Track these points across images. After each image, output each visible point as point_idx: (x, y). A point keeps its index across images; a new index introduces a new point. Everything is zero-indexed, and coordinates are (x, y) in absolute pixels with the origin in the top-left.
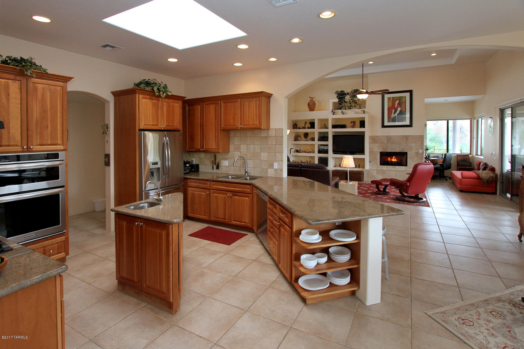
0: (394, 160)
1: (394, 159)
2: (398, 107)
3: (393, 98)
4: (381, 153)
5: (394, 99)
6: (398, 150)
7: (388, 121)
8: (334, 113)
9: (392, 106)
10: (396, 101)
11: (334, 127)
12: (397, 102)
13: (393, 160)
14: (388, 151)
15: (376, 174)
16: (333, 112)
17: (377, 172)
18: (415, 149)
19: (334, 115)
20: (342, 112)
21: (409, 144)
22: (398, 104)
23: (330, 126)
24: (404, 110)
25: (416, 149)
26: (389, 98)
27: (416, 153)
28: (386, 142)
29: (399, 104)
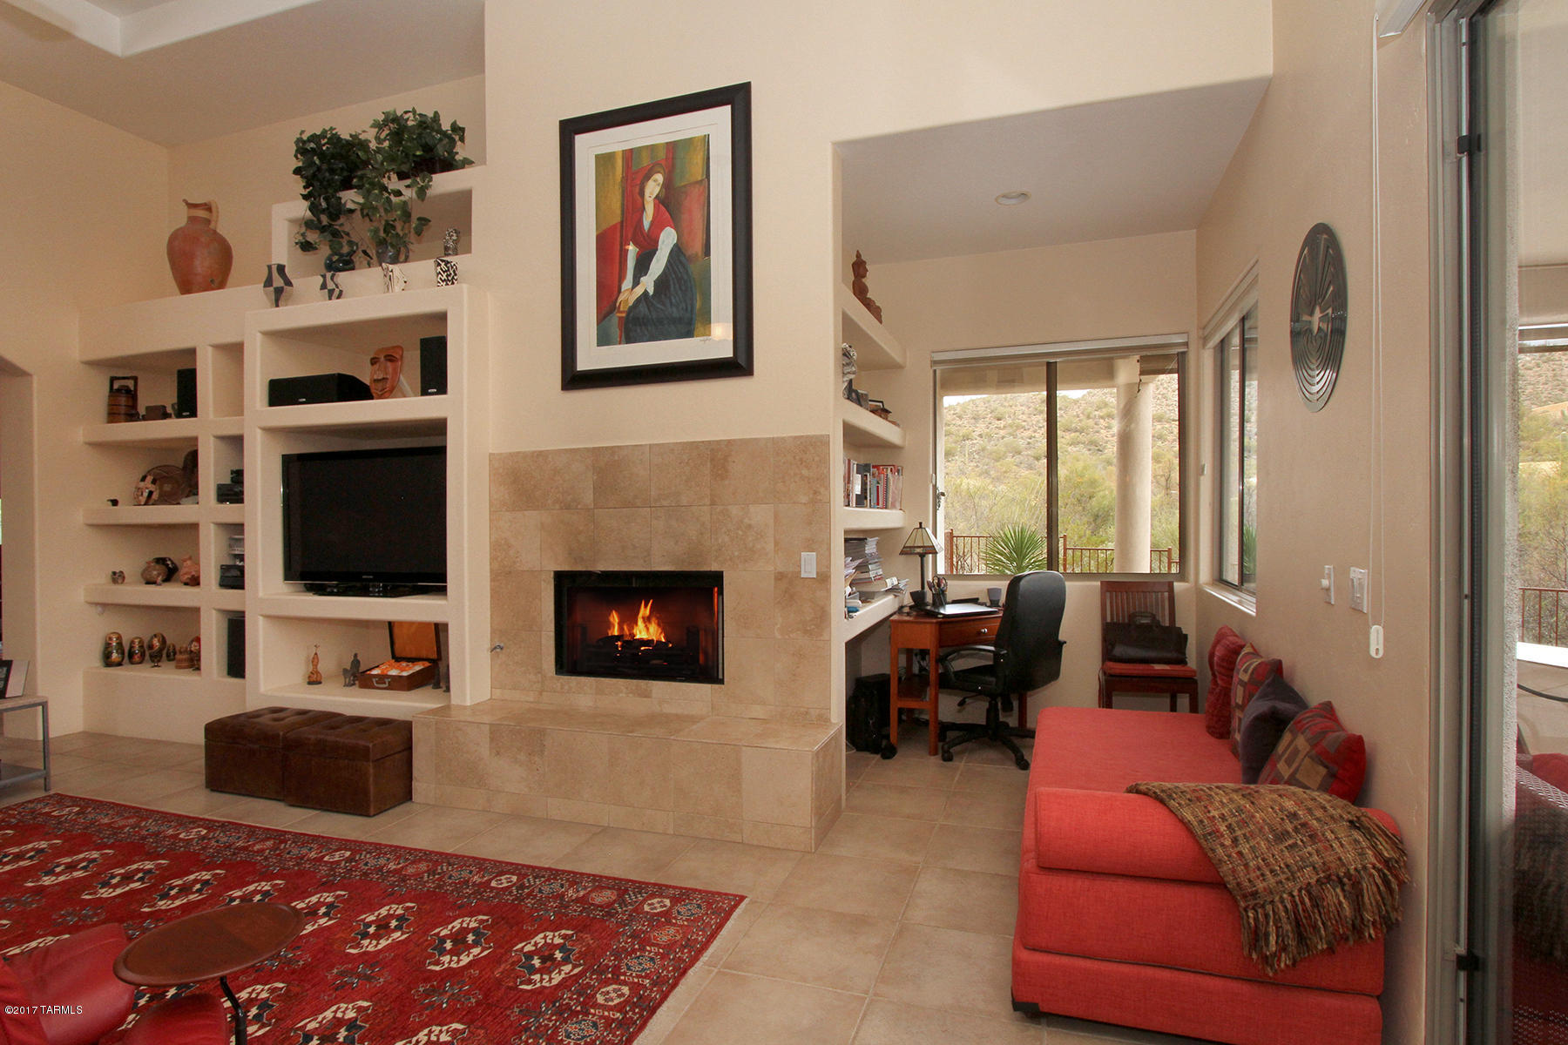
0: (646, 631)
1: (647, 620)
2: (658, 225)
3: (629, 155)
4: (560, 577)
5: (634, 169)
6: (660, 562)
7: (604, 339)
8: (278, 297)
9: (622, 222)
10: (648, 177)
11: (282, 392)
12: (653, 188)
13: (641, 632)
14: (601, 567)
15: (485, 750)
16: (272, 289)
17: (492, 740)
18: (770, 546)
19: (277, 306)
20: (324, 286)
21: (735, 511)
22: (661, 201)
23: (256, 391)
24: (697, 247)
25: (776, 544)
26: (604, 161)
27: (780, 577)
28: (588, 498)
29: (669, 203)
